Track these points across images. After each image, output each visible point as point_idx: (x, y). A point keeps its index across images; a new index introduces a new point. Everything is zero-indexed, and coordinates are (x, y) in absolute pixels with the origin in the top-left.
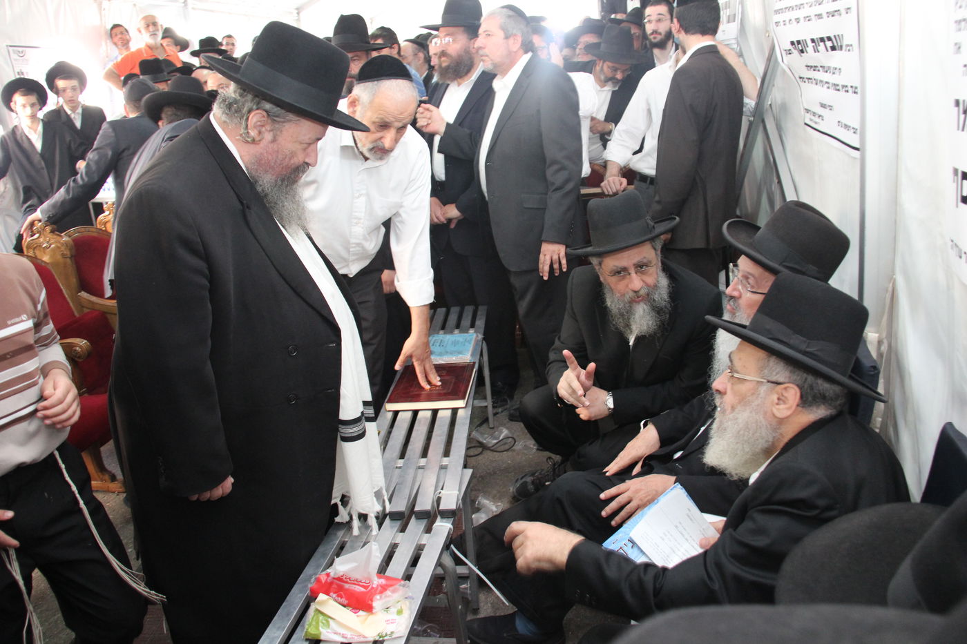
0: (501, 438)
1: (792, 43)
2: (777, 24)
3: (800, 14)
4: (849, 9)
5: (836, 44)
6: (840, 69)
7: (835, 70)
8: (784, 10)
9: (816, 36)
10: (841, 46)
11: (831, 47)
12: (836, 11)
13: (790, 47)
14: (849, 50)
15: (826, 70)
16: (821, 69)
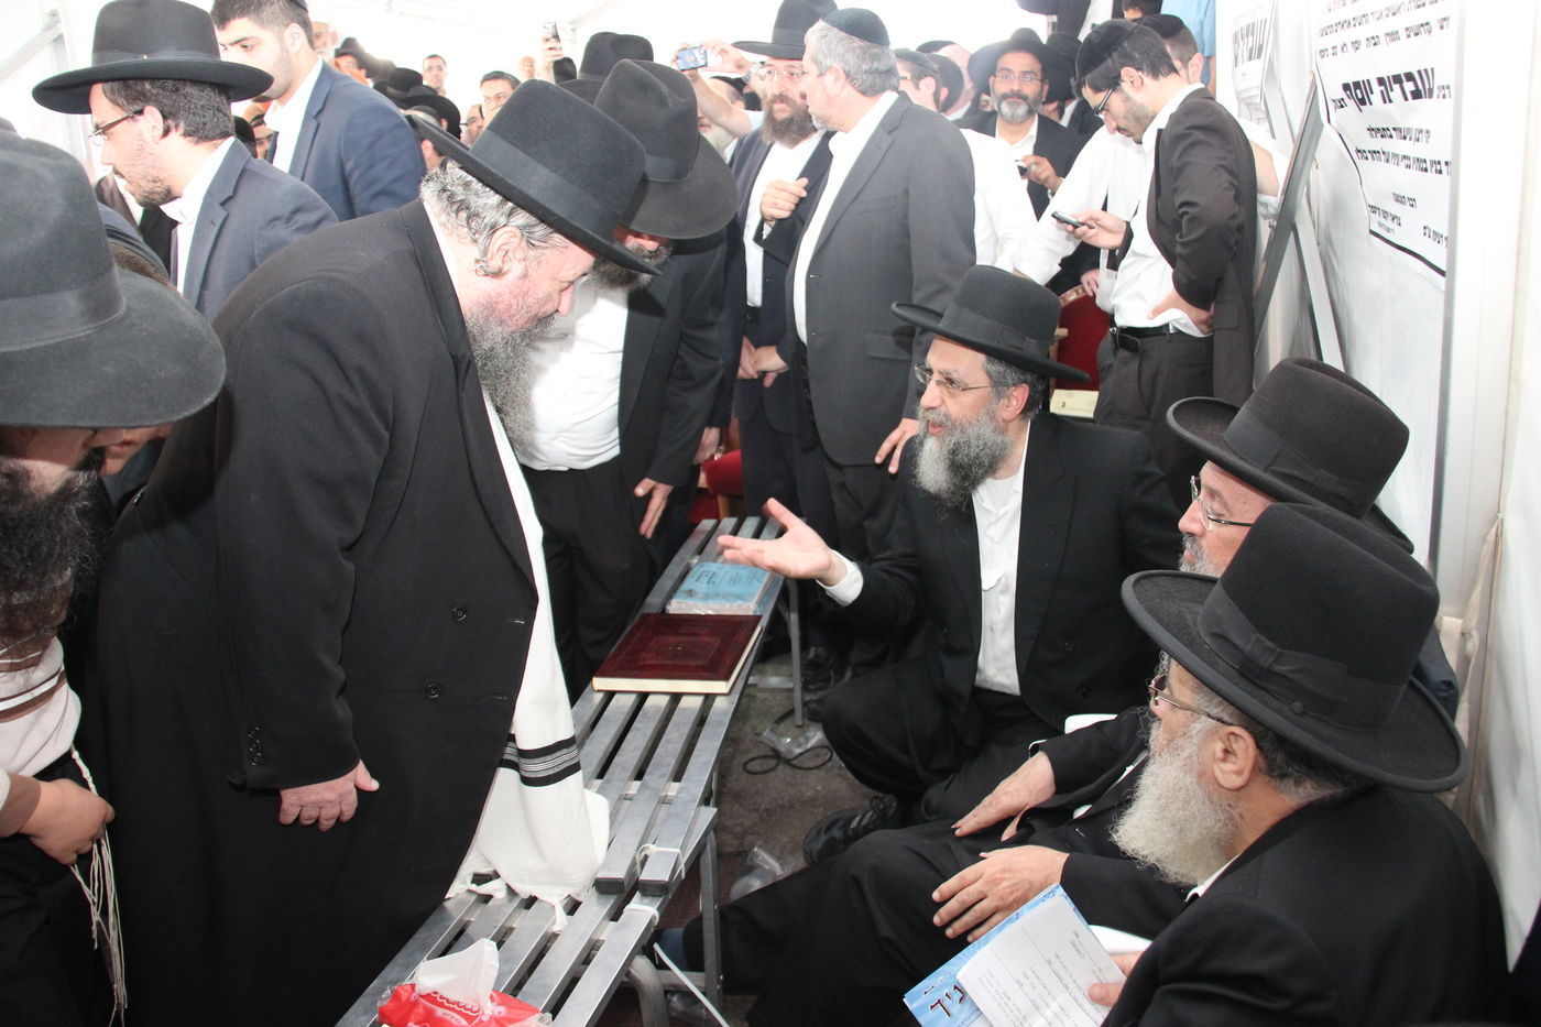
0: (809, 746)
1: (1346, 87)
2: (1323, 52)
3: (1361, 33)
4: (1445, 19)
5: (1420, 87)
6: (1427, 132)
7: (1421, 135)
8: (1335, 28)
9: (1386, 73)
10: (1431, 91)
11: (1412, 93)
12: (1422, 25)
13: (1343, 95)
14: (1444, 96)
15: (1403, 134)
16: (1394, 133)
